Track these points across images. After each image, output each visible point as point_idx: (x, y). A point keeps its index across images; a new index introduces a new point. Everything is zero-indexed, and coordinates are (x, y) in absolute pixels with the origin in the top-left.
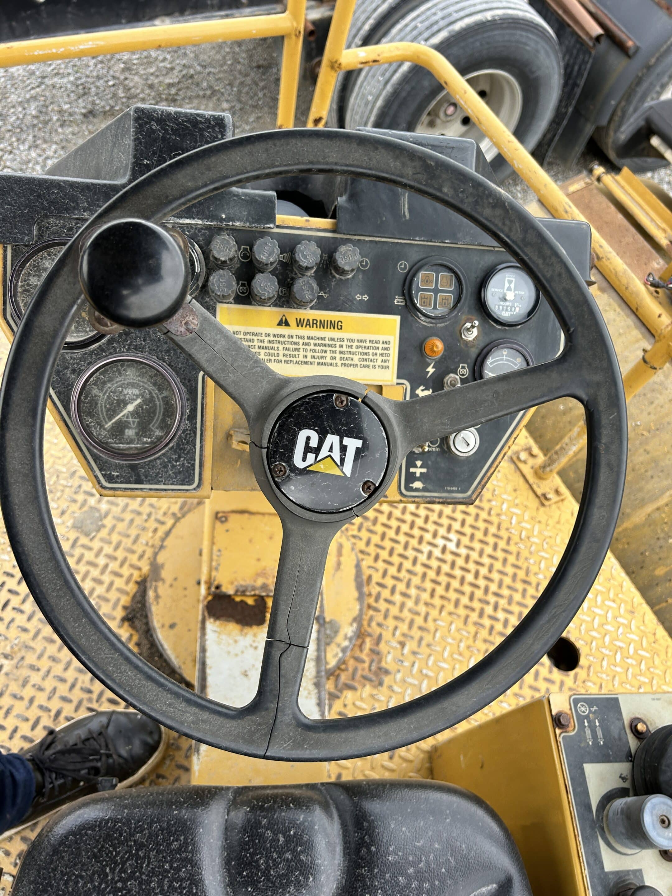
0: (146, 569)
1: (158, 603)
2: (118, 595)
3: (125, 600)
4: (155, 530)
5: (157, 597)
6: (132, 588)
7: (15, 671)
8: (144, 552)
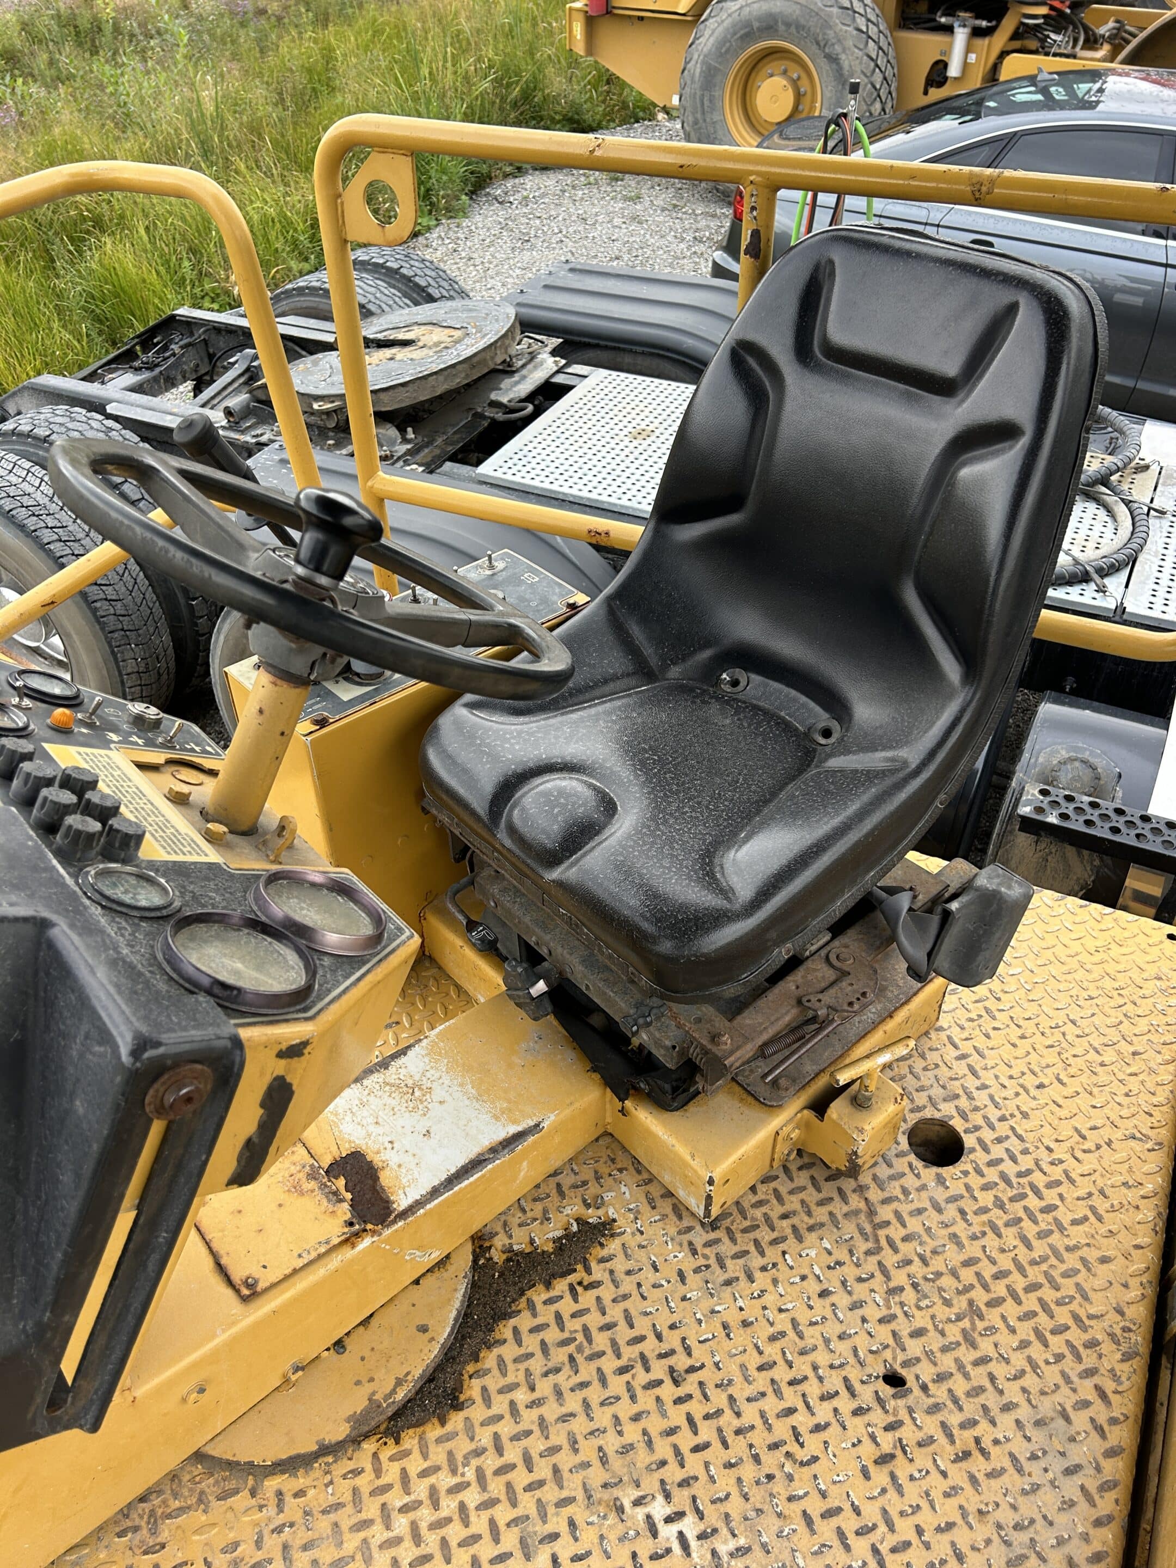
0: (369, 1446)
1: (408, 1374)
2: (432, 1448)
3: (433, 1431)
4: (300, 1494)
5: (399, 1382)
6: (410, 1440)
7: (625, 1479)
8: (344, 1477)
